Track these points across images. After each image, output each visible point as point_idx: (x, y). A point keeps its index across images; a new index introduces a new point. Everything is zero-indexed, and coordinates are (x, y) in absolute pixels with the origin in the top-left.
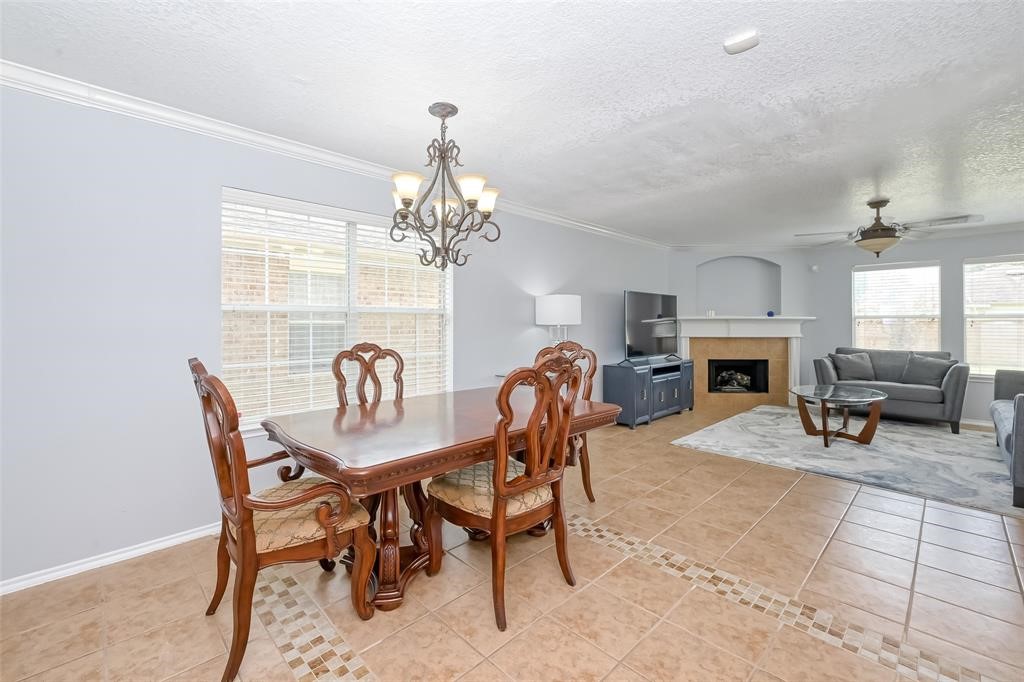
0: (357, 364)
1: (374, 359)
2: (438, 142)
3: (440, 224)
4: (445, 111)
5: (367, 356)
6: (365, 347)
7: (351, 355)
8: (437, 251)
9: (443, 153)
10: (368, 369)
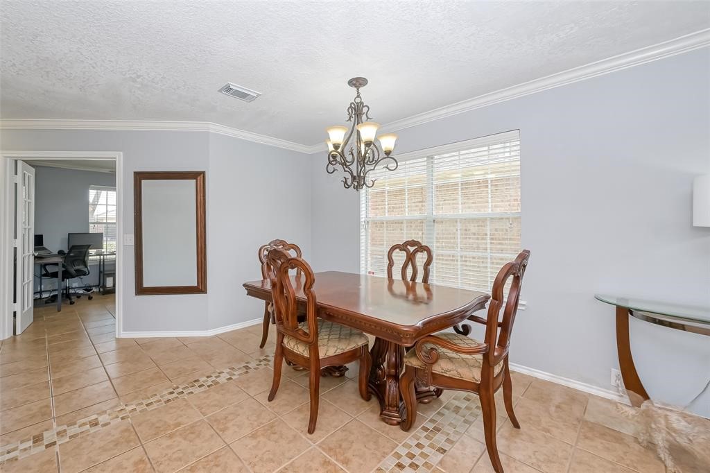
0: (404, 254)
1: (416, 252)
2: (354, 105)
3: (356, 160)
4: (357, 83)
5: (412, 249)
6: (413, 243)
7: (403, 247)
8: (354, 178)
9: (357, 112)
10: (411, 258)
